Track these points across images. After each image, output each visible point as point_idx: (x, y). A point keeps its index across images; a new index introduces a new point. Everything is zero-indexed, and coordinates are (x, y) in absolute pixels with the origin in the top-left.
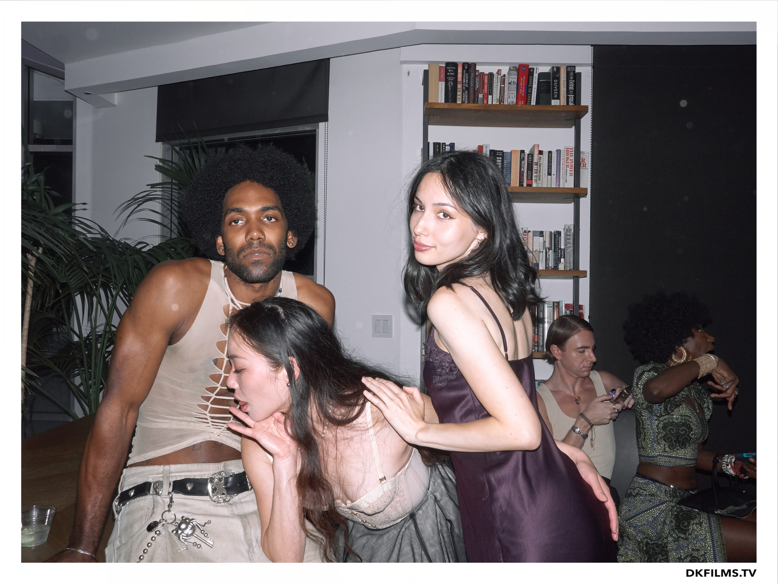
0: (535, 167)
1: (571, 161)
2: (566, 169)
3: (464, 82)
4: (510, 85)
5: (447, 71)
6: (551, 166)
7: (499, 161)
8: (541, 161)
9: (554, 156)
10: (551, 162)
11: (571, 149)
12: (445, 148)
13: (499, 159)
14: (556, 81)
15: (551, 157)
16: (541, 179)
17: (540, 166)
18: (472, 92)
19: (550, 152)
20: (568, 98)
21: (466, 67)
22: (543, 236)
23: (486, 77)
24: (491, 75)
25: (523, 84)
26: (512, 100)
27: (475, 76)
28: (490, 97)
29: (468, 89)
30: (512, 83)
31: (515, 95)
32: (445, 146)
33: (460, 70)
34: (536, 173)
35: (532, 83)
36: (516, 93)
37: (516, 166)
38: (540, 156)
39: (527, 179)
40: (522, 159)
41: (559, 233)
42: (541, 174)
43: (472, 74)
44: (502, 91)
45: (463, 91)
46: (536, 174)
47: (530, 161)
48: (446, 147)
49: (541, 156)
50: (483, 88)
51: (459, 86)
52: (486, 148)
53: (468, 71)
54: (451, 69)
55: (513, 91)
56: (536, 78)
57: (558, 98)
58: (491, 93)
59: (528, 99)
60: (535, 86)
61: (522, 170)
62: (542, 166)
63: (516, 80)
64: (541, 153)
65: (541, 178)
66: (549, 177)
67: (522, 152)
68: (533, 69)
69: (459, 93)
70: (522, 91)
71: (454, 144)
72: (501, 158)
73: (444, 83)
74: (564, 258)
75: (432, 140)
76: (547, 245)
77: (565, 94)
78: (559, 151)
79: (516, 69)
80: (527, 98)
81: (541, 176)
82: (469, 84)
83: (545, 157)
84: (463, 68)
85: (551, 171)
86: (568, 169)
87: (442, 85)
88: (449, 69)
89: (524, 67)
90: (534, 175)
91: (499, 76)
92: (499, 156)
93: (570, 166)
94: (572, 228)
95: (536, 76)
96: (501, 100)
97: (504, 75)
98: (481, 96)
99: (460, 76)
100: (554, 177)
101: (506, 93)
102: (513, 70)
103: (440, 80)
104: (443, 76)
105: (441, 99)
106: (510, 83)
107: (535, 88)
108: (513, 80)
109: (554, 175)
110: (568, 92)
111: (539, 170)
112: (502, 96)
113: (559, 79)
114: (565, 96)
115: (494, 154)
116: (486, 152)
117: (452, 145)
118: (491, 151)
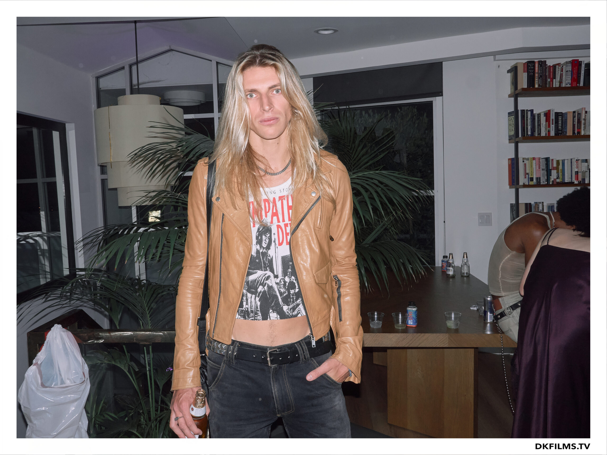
0: (583, 121)
3: (539, 72)
4: (567, 73)
5: (528, 66)
7: (560, 118)
8: (586, 117)
18: (544, 78)
21: (541, 63)
23: (552, 68)
24: (555, 66)
25: (575, 71)
26: (568, 81)
27: (546, 68)
28: (554, 80)
29: (541, 76)
32: (528, 111)
33: (537, 65)
36: (571, 77)
37: (571, 121)
38: (586, 114)
40: (574, 117)
43: (544, 67)
44: (561, 76)
45: (539, 78)
46: (583, 126)
47: (579, 118)
50: (550, 75)
51: (536, 75)
52: (553, 111)
53: (541, 66)
54: (531, 65)
55: (569, 76)
58: (554, 77)
60: (583, 72)
61: (574, 123)
63: (571, 69)
64: (586, 112)
67: (574, 112)
68: (582, 62)
69: (536, 80)
70: (575, 76)
72: (561, 117)
73: (526, 73)
75: (520, 108)
79: (571, 63)
80: (578, 80)
82: (542, 73)
84: (539, 64)
87: (525, 75)
89: (575, 61)
91: (560, 67)
92: (560, 116)
95: (583, 66)
96: (561, 82)
97: (563, 66)
98: (549, 80)
99: (537, 69)
101: (564, 77)
102: (568, 63)
103: (524, 72)
104: (526, 69)
105: (525, 86)
106: (567, 71)
107: (583, 74)
108: (569, 69)
111: (585, 123)
115: (557, 114)
116: (553, 114)
117: (532, 111)
118: (555, 113)
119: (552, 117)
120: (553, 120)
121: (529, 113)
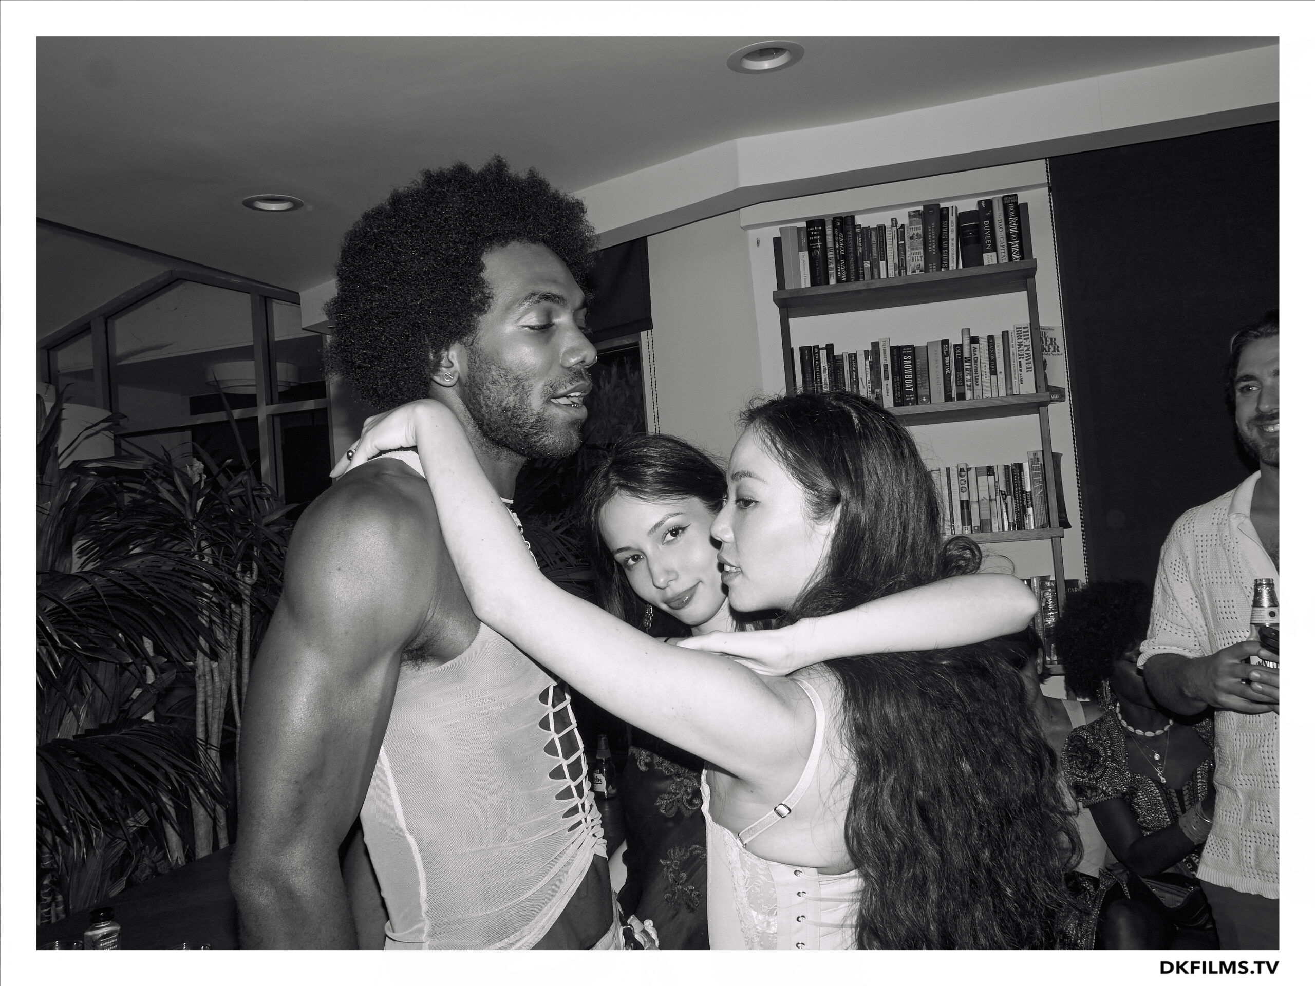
0: (967, 365)
1: (1026, 348)
2: (1020, 362)
3: (837, 246)
4: (913, 241)
5: (809, 234)
6: (995, 360)
7: (908, 362)
8: (977, 353)
9: (999, 343)
10: (994, 353)
11: (1024, 328)
12: (819, 353)
13: (908, 360)
14: (986, 223)
15: (994, 345)
16: (980, 383)
17: (976, 362)
18: (852, 261)
19: (991, 338)
20: (1009, 247)
21: (839, 224)
22: (994, 474)
23: (873, 233)
24: (881, 229)
25: (932, 237)
26: (917, 263)
27: (855, 234)
28: (882, 263)
29: (844, 257)
30: (915, 237)
31: (922, 255)
32: (819, 349)
33: (829, 230)
34: (970, 374)
35: (948, 231)
36: (922, 251)
37: (937, 367)
38: (973, 345)
39: (957, 386)
40: (945, 355)
41: (1020, 467)
42: (979, 374)
43: (850, 233)
44: (902, 250)
45: (837, 262)
46: (969, 377)
47: (959, 356)
48: (821, 351)
49: (976, 345)
50: (870, 251)
51: (831, 255)
52: (884, 344)
53: (842, 230)
54: (814, 231)
55: (917, 249)
56: (952, 222)
57: (994, 249)
58: (882, 256)
59: (944, 258)
60: (953, 236)
61: (948, 371)
62: (978, 361)
63: (920, 232)
64: (974, 340)
65: (979, 380)
66: (993, 377)
67: (945, 342)
68: (947, 209)
69: (832, 266)
70: (933, 247)
71: (832, 345)
72: (910, 357)
73: (807, 253)
74: (1032, 507)
75: (796, 344)
76: (1002, 488)
77: (1005, 241)
78: (1005, 334)
79: (920, 214)
80: (942, 257)
81: (980, 378)
82: (846, 248)
83: (983, 346)
84: (834, 226)
85: (996, 368)
86: (1024, 361)
87: (804, 256)
88: (812, 231)
89: (931, 209)
90: (967, 377)
91: (895, 229)
92: (907, 355)
93: (1025, 356)
94: (1040, 455)
95: (952, 219)
96: (901, 266)
97: (903, 226)
98: (867, 265)
99: (829, 239)
100: (1001, 376)
101: (908, 253)
102: (914, 216)
103: (800, 250)
104: (804, 243)
105: (805, 281)
106: (912, 238)
107: (953, 240)
108: (916, 232)
109: (1001, 373)
110: (1009, 237)
111: (974, 368)
112: (902, 259)
113: (991, 219)
114: (1005, 244)
115: (897, 352)
116: (885, 351)
117: (830, 348)
118: (892, 348)
119: (886, 359)
120: (886, 367)
121: (823, 354)
